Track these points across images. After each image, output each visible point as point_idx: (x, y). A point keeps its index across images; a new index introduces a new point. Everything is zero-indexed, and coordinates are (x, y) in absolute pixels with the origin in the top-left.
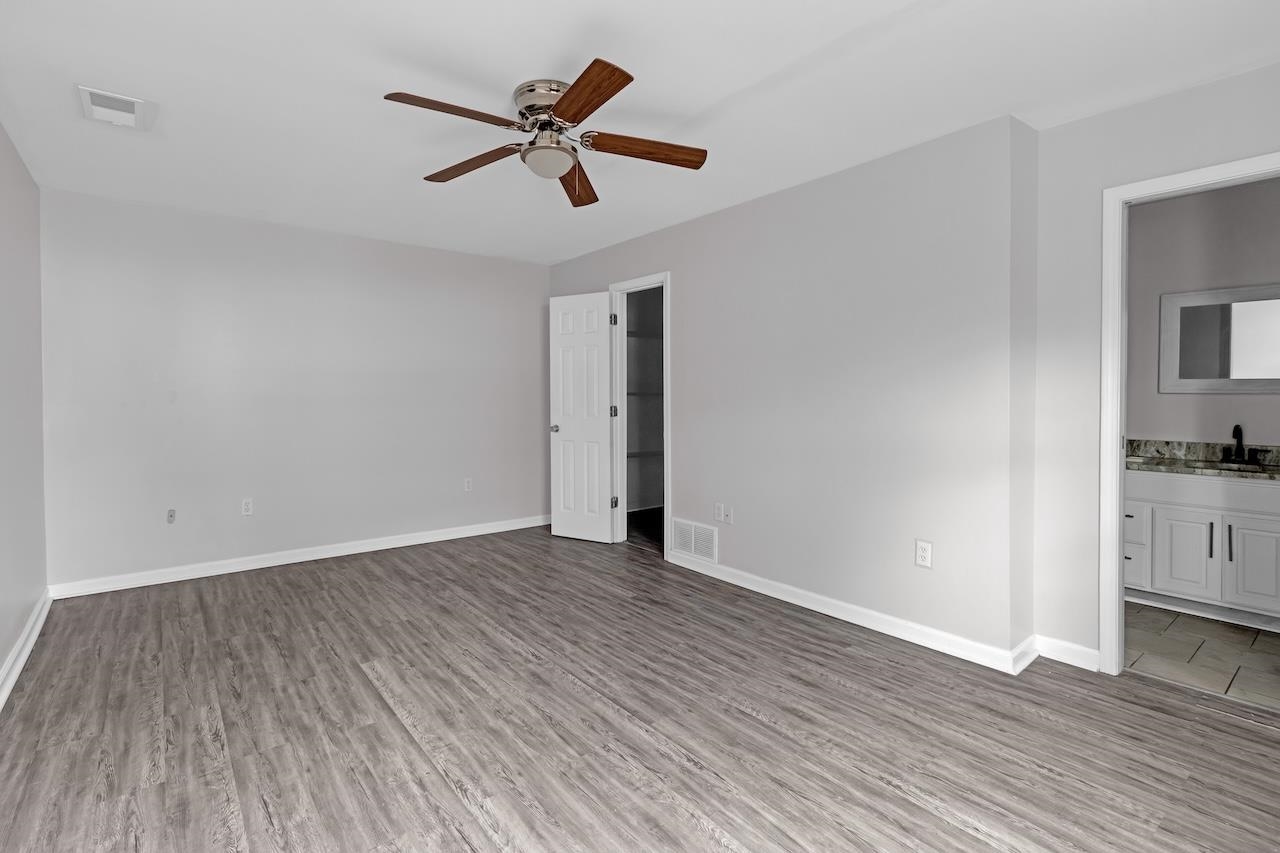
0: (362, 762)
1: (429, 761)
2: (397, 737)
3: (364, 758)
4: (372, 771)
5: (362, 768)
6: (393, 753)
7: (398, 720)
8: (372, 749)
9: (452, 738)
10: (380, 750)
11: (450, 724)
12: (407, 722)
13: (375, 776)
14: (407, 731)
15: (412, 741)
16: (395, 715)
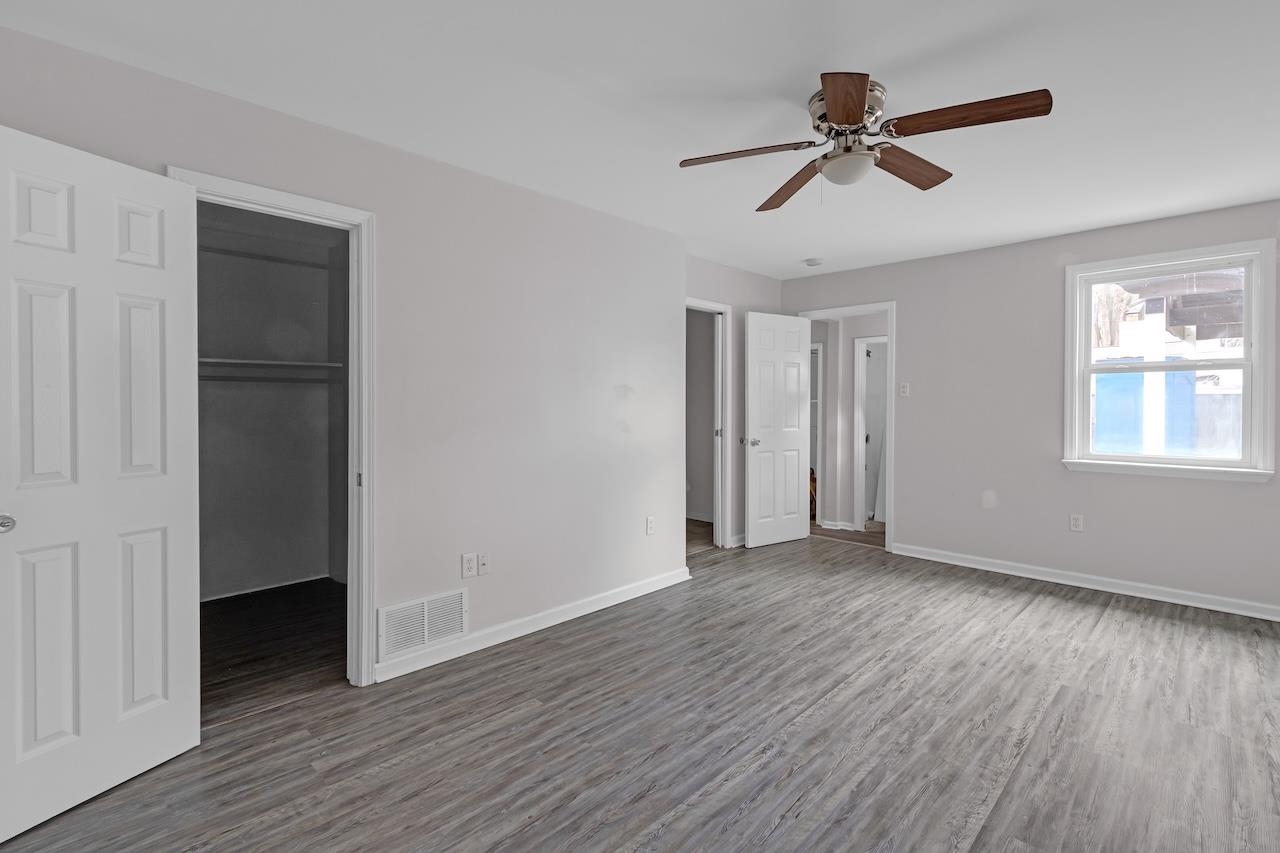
0: (1072, 815)
1: (1016, 771)
2: (1012, 808)
3: (1067, 816)
4: (1072, 802)
5: (1079, 811)
6: (1036, 799)
7: (990, 819)
8: (1050, 818)
9: (971, 769)
10: (1044, 810)
11: (953, 777)
12: (985, 811)
13: (1074, 796)
14: (998, 804)
15: (1006, 792)
16: (984, 828)
